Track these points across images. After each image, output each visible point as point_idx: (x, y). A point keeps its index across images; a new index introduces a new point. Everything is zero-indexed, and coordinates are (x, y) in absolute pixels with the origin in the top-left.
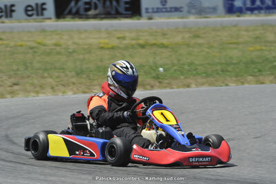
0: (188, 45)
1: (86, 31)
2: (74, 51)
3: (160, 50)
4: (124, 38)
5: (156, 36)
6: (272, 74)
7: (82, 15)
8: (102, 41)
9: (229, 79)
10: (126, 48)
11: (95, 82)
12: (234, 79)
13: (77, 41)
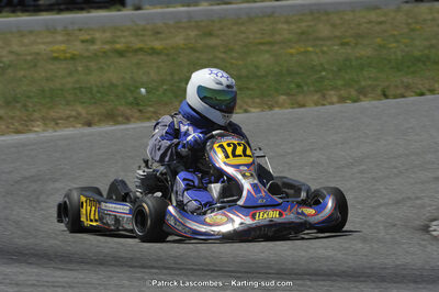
0: (193, 50)
1: (31, 32)
2: (9, 66)
3: (148, 58)
4: (92, 41)
5: (143, 35)
6: (317, 92)
7: (29, 6)
8: (56, 47)
9: (250, 101)
10: (95, 56)
11: (36, 115)
12: (257, 100)
13: (15, 48)
